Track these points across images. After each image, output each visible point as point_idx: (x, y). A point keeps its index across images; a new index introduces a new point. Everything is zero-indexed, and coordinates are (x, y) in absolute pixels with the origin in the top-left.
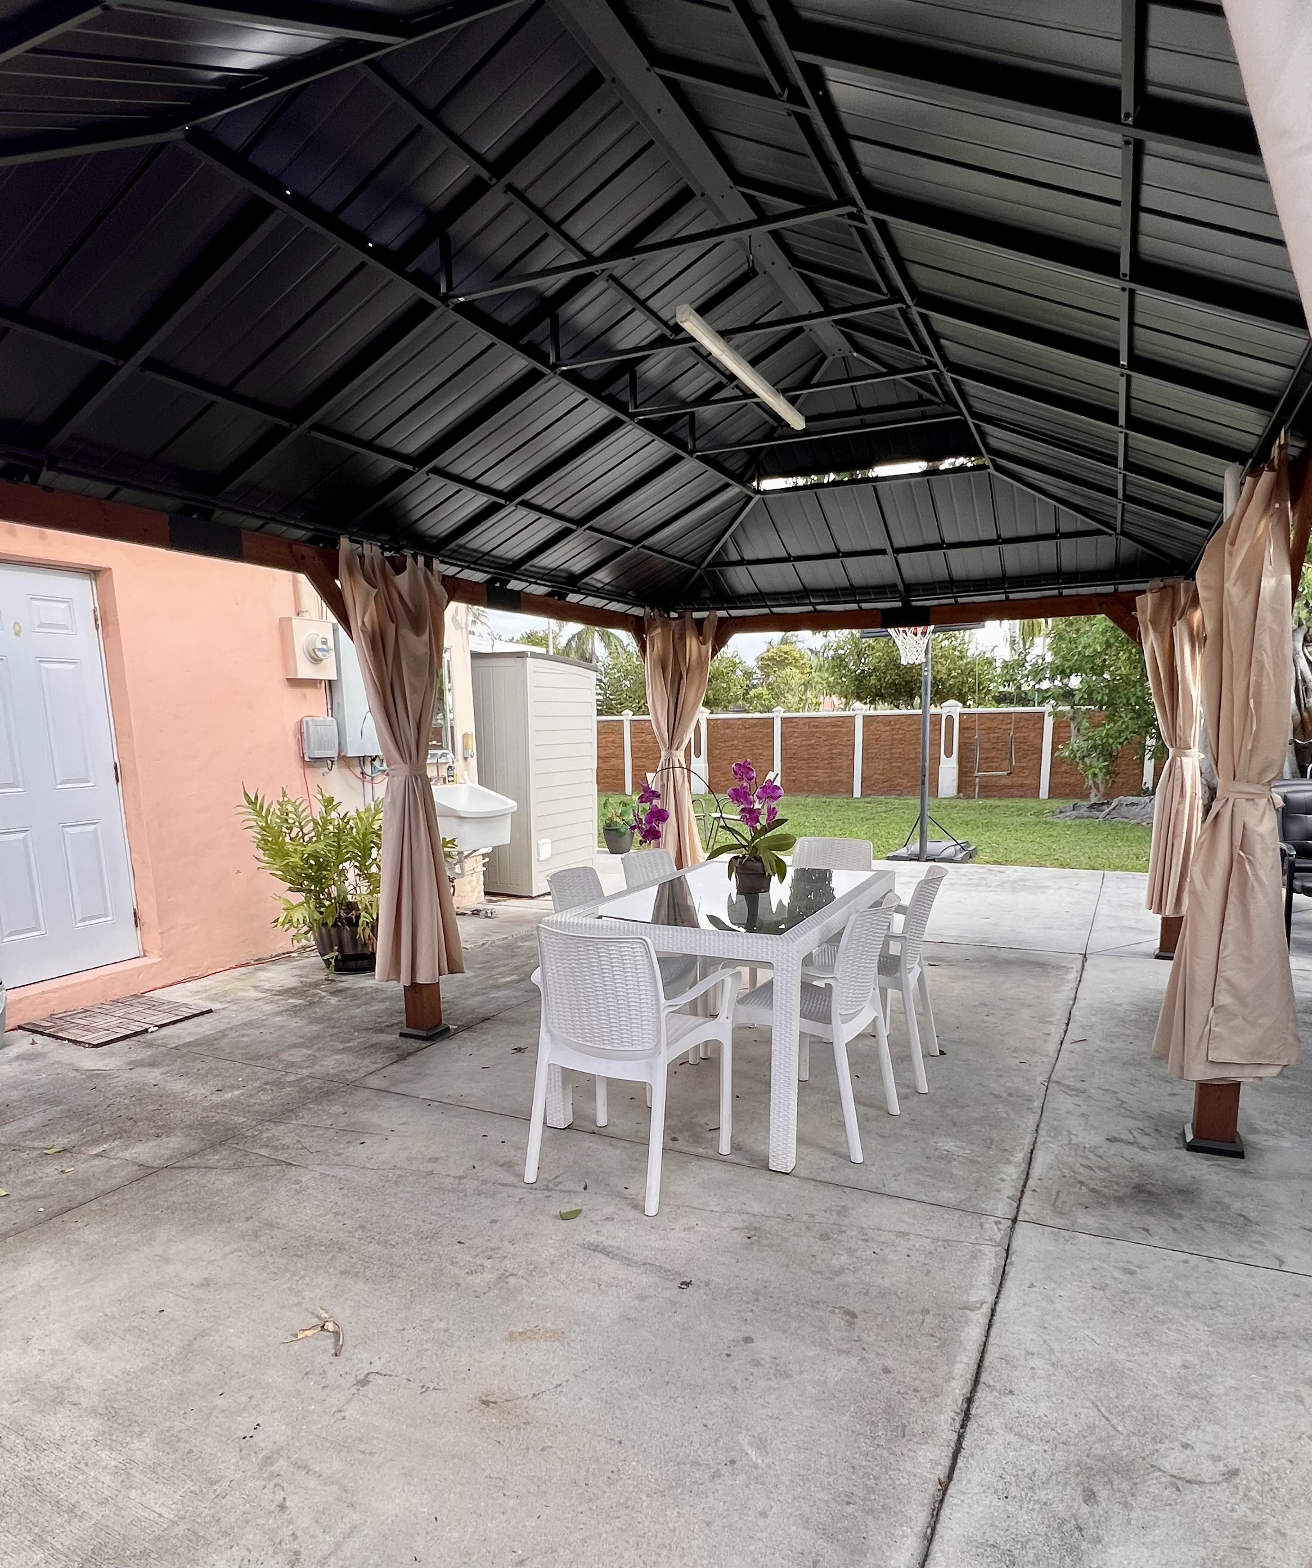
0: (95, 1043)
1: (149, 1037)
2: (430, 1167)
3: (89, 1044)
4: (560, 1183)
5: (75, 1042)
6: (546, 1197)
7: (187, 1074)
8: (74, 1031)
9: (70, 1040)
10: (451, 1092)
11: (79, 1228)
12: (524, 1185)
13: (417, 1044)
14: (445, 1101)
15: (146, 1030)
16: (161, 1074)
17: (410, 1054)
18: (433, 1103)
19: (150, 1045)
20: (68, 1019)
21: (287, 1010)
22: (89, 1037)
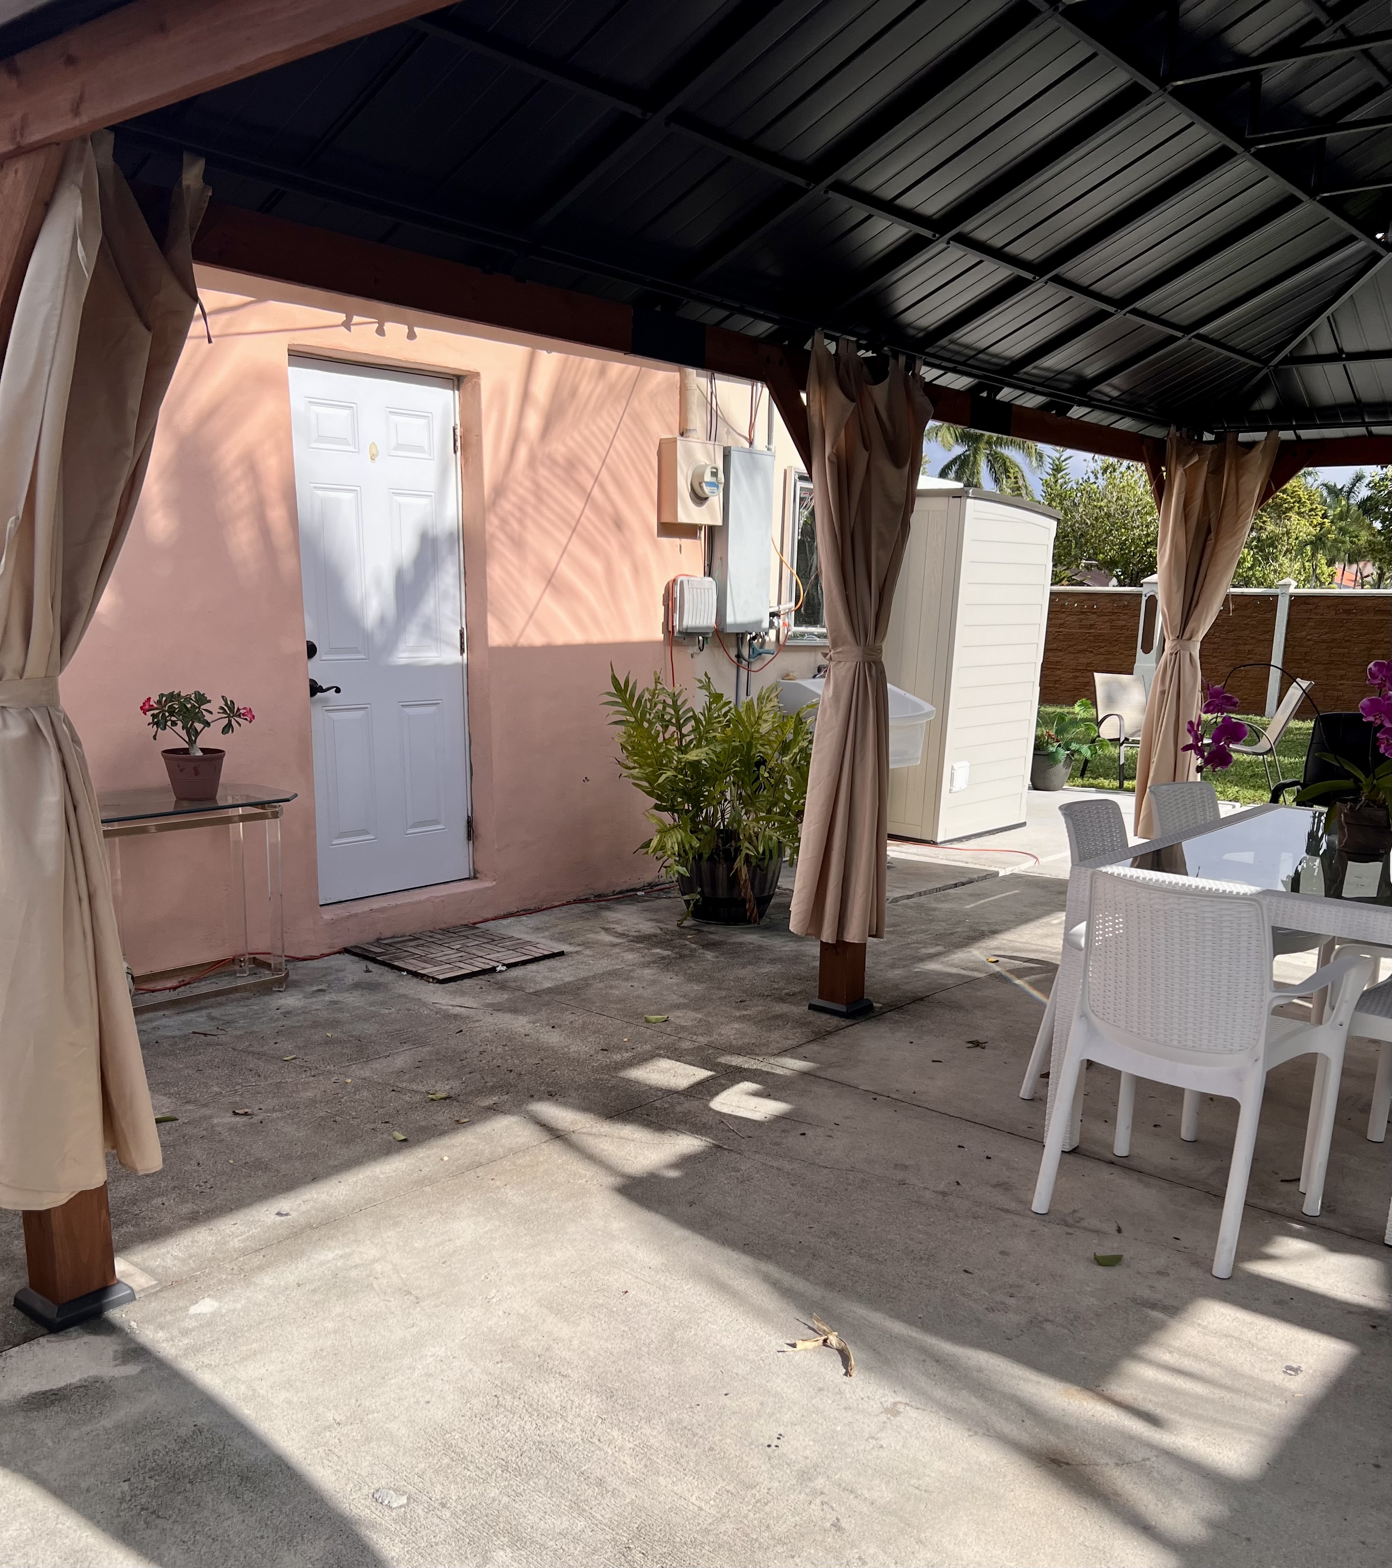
0: (441, 977)
1: (499, 977)
2: (900, 1175)
3: (433, 978)
4: (1082, 1219)
5: (415, 974)
6: (1067, 1234)
7: (560, 1026)
8: (411, 961)
9: (409, 972)
10: (899, 1086)
11: (498, 1187)
12: (1033, 1215)
13: (835, 1021)
14: (894, 1096)
15: (493, 970)
16: (530, 1022)
17: (830, 1033)
18: (879, 1098)
19: (503, 986)
20: (398, 946)
21: (654, 962)
22: (429, 970)
